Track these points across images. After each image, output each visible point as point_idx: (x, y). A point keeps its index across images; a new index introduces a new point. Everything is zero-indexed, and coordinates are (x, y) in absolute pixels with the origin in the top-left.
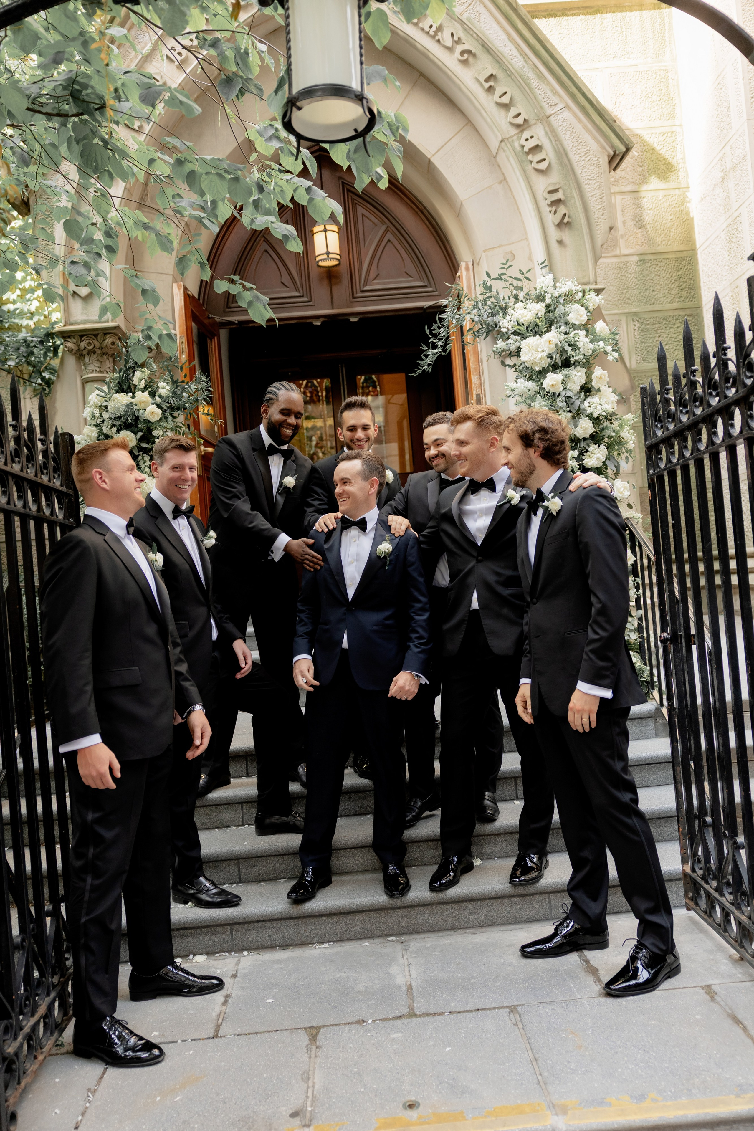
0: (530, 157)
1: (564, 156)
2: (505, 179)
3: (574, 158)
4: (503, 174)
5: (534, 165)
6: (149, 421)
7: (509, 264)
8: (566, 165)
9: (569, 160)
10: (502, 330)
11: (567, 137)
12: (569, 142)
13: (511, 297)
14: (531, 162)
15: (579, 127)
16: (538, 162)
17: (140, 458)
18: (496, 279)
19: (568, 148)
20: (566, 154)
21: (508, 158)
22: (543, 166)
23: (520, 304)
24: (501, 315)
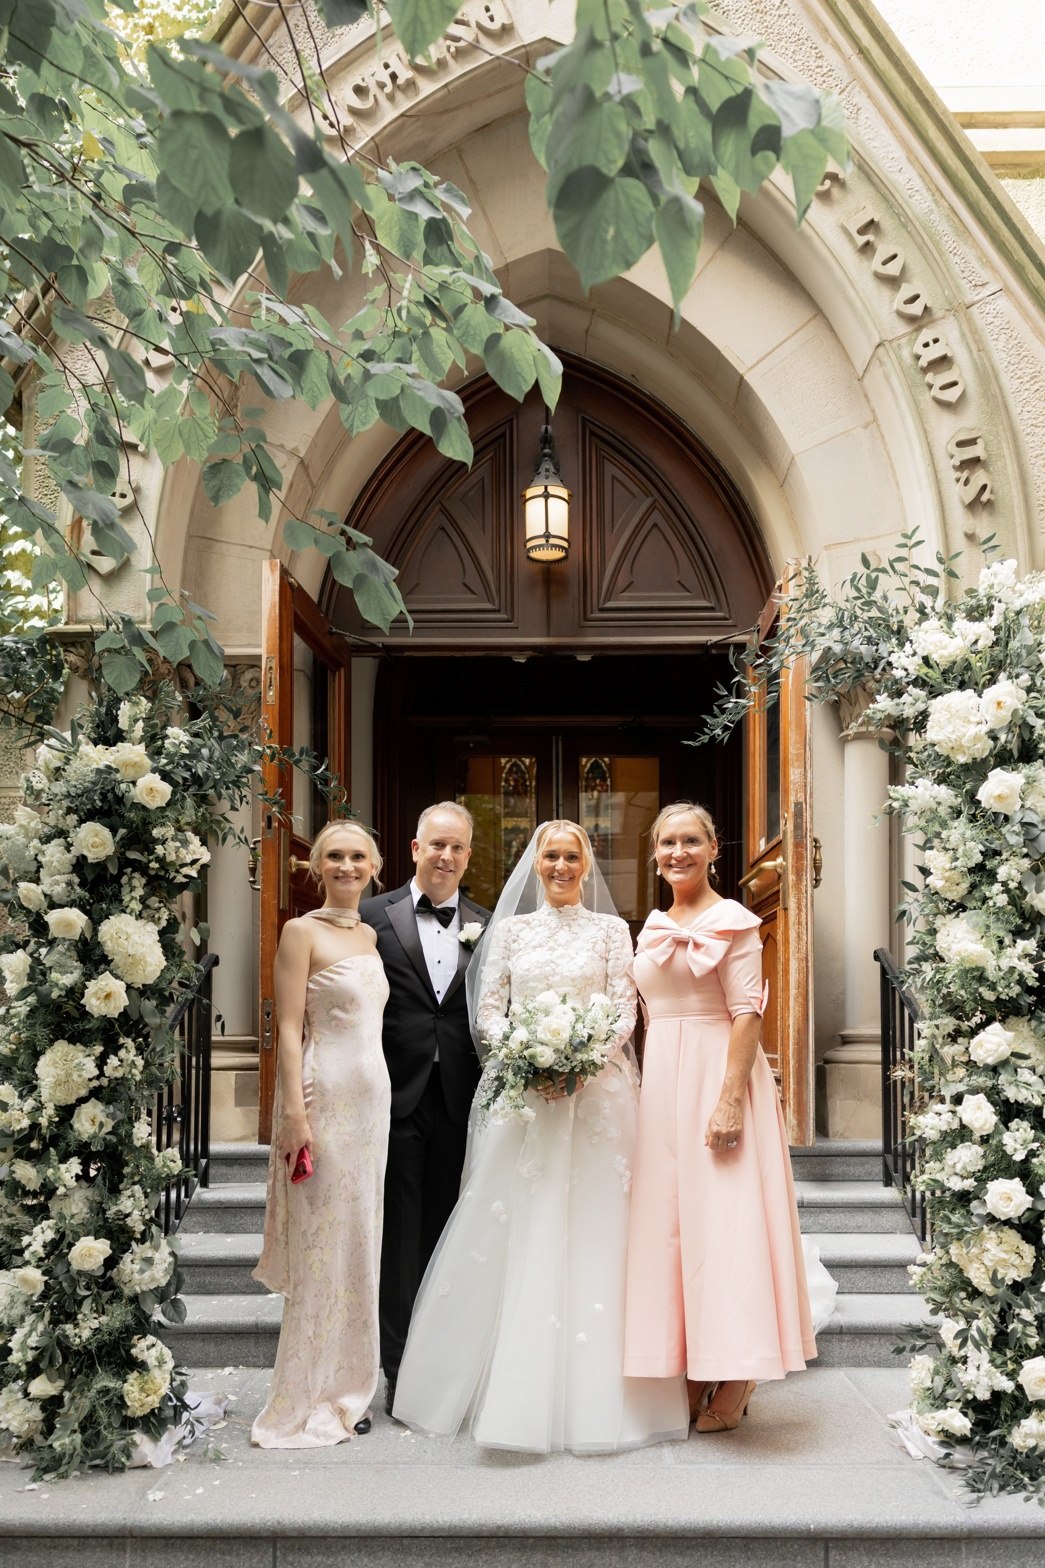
0: (930, 377)
1: (993, 379)
2: (875, 420)
3: (1009, 384)
4: (873, 411)
5: (936, 392)
6: (144, 808)
7: (915, 540)
8: (995, 396)
9: (1001, 389)
10: (894, 672)
11: (1001, 344)
12: (1004, 355)
13: (911, 610)
14: (930, 386)
15: (1023, 329)
16: (944, 388)
17: (124, 880)
18: (884, 571)
19: (1001, 367)
20: (996, 377)
21: (887, 378)
22: (951, 395)
23: (933, 623)
24: (894, 641)
